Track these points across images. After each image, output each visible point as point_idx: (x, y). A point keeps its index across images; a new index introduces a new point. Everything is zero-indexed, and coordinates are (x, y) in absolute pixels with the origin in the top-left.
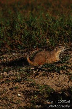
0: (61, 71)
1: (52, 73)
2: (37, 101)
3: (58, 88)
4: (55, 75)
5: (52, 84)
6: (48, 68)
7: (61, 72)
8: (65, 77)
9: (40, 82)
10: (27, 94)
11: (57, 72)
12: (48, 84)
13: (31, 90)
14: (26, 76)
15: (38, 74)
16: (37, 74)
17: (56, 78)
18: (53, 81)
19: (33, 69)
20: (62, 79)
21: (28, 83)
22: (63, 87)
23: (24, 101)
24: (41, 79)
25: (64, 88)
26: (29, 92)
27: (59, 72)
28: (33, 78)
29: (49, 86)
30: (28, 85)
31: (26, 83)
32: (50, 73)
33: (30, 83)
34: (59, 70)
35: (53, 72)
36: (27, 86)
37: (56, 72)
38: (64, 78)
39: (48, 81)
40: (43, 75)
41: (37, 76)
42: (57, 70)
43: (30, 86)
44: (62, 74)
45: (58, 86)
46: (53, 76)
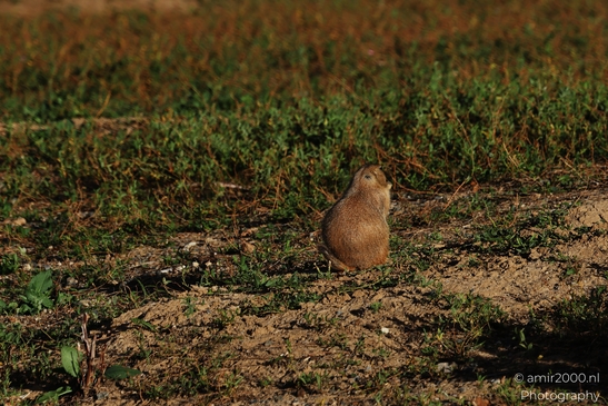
0: (533, 251)
1: (504, 259)
2: (444, 349)
3: (520, 305)
4: (511, 264)
5: (500, 294)
6: (492, 243)
7: (534, 254)
8: (544, 269)
9: (459, 287)
10: (413, 328)
11: (521, 255)
12: (487, 295)
13: (426, 315)
14: (414, 270)
15: (457, 262)
16: (454, 263)
17: (516, 274)
18: (503, 282)
19: (442, 249)
20: (536, 278)
21: (418, 292)
22: (535, 304)
23: (403, 350)
24: (464, 278)
25: (541, 307)
26: (421, 320)
27: (526, 256)
28: (439, 274)
29: (489, 299)
30: (418, 297)
31: (411, 293)
32: (496, 258)
33: (423, 290)
34: (528, 247)
35: (507, 255)
36: (415, 301)
37: (516, 253)
38: (544, 274)
39: (486, 283)
40: (473, 264)
41: (450, 269)
42: (521, 248)
43: (423, 302)
44: (535, 260)
45: (519, 300)
46: (504, 268)
